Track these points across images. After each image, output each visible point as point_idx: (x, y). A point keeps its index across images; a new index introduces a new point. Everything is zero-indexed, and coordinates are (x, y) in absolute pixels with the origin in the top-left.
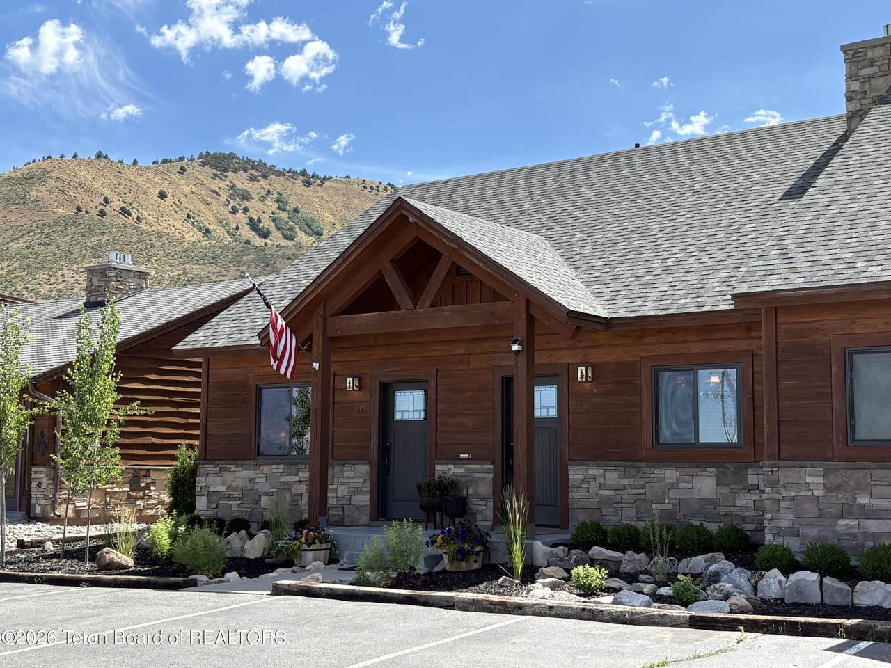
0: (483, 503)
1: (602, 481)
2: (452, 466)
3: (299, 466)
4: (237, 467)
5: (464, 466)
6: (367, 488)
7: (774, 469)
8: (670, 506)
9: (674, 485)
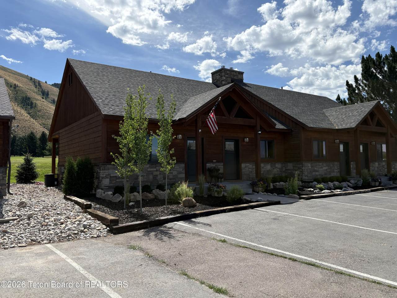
5: (215, 164)
6: (184, 172)
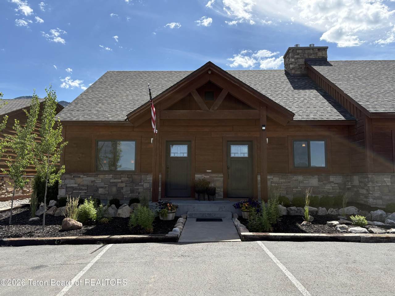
0: (219, 189)
1: (272, 180)
2: (204, 175)
3: (122, 175)
4: (84, 175)
5: (209, 175)
7: (373, 176)
8: (301, 189)
9: (302, 182)
